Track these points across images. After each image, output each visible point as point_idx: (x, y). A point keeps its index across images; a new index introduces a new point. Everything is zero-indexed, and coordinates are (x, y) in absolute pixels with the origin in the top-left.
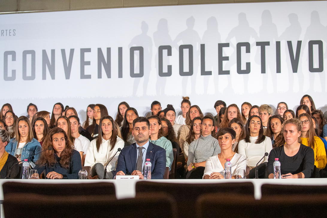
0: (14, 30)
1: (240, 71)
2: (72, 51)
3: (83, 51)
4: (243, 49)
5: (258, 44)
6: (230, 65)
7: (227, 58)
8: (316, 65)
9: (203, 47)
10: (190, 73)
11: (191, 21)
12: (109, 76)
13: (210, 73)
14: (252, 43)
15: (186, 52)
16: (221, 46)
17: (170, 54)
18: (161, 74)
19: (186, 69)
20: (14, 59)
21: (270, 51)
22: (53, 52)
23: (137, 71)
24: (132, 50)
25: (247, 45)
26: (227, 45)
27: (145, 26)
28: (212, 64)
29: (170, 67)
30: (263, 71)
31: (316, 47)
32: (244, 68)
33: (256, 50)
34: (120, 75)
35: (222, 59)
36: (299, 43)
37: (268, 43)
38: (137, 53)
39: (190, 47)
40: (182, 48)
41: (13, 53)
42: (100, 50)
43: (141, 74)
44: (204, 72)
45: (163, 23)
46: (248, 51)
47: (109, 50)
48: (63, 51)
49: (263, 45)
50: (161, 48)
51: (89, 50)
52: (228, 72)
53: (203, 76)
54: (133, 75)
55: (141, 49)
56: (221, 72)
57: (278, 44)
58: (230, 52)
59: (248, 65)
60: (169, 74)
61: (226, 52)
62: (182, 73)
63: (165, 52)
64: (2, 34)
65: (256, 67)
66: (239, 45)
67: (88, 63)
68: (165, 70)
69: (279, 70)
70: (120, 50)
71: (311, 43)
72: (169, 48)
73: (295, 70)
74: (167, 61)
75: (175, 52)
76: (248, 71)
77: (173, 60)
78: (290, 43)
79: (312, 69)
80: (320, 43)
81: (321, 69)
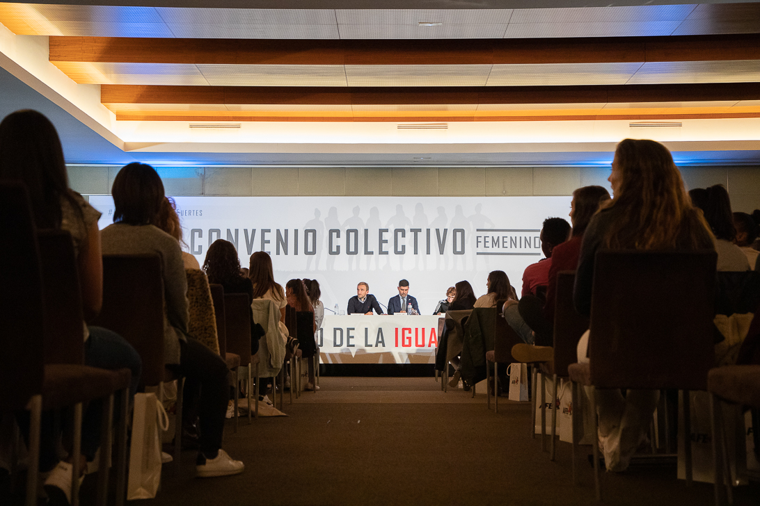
0: (201, 211)
1: (396, 252)
2: (254, 231)
3: (264, 231)
4: (400, 234)
5: (412, 230)
6: (389, 247)
7: (386, 241)
8: (459, 249)
9: (366, 231)
10: (356, 252)
11: (356, 210)
12: (286, 253)
13: (372, 253)
14: (407, 229)
15: (352, 235)
16: (381, 231)
17: (338, 236)
18: (331, 252)
19: (352, 249)
20: (200, 236)
21: (422, 237)
22: (237, 231)
23: (310, 249)
24: (307, 232)
25: (403, 231)
26: (386, 230)
27: (317, 213)
28: (373, 245)
29: (338, 247)
30: (416, 252)
31: (459, 234)
32: (400, 249)
33: (410, 235)
34: (296, 253)
35: (382, 241)
36: (446, 230)
37: (420, 230)
38: (310, 235)
39: (356, 231)
40: (349, 232)
41: (200, 231)
42: (278, 231)
43: (314, 252)
44: (367, 252)
45: (333, 211)
46: (404, 236)
47: (286, 231)
48: (246, 231)
49: (416, 231)
50: (331, 232)
51: (269, 231)
52: (387, 253)
53: (366, 255)
54: (307, 253)
55: (314, 232)
56: (381, 252)
57: (428, 231)
58: (388, 236)
59: (404, 247)
60: (338, 252)
61: (385, 236)
62: (348, 252)
63: (334, 234)
64: (190, 214)
65: (410, 249)
66: (396, 231)
67: (268, 242)
68: (334, 250)
69: (428, 252)
70: (296, 231)
71: (455, 231)
72: (338, 232)
73: (442, 252)
74: (336, 242)
75: (343, 235)
76: (403, 252)
77: (341, 242)
78: (438, 231)
79: (455, 252)
80: (462, 231)
81: (462, 252)
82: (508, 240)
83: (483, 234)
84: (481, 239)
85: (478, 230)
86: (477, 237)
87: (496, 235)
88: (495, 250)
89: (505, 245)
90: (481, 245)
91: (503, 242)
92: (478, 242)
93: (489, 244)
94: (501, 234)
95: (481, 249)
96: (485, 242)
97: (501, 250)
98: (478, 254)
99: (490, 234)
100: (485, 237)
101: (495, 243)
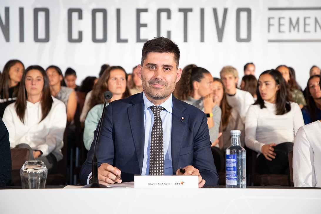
4: (164, 15)
5: (180, 10)
6: (149, 33)
7: (145, 25)
8: (244, 35)
9: (118, 11)
10: (104, 40)
12: (8, 40)
13: (126, 41)
15: (99, 16)
16: (139, 11)
17: (80, 17)
18: (71, 40)
19: (99, 35)
23: (42, 35)
24: (36, 11)
25: (168, 11)
26: (146, 10)
29: (80, 33)
31: (244, 15)
33: (177, 17)
36: (226, 10)
37: (191, 10)
38: (41, 16)
39: (104, 12)
40: (94, 12)
43: (47, 39)
44: (119, 40)
46: (169, 17)
47: (7, 10)
49: (185, 11)
50: (71, 11)
53: (119, 44)
54: (37, 40)
55: (46, 11)
56: (139, 40)
57: (202, 11)
58: (149, 18)
60: (80, 40)
61: (144, 18)
62: (95, 40)
63: (75, 15)
66: (160, 11)
68: (75, 36)
69: (202, 39)
70: (21, 10)
71: (239, 11)
72: (79, 11)
74: (78, 25)
75: (87, 16)
77: (84, 25)
78: (215, 11)
79: (239, 39)
80: (248, 11)
81: (248, 39)
82: (311, 22)
83: (276, 14)
84: (275, 22)
85: (270, 9)
86: (269, 19)
87: (294, 15)
88: (294, 35)
89: (308, 28)
90: (274, 29)
91: (305, 24)
92: (269, 25)
93: (286, 27)
94: (302, 14)
95: (274, 34)
96: (280, 25)
97: (302, 35)
98: (270, 41)
99: (287, 14)
100: (279, 19)
101: (294, 25)
